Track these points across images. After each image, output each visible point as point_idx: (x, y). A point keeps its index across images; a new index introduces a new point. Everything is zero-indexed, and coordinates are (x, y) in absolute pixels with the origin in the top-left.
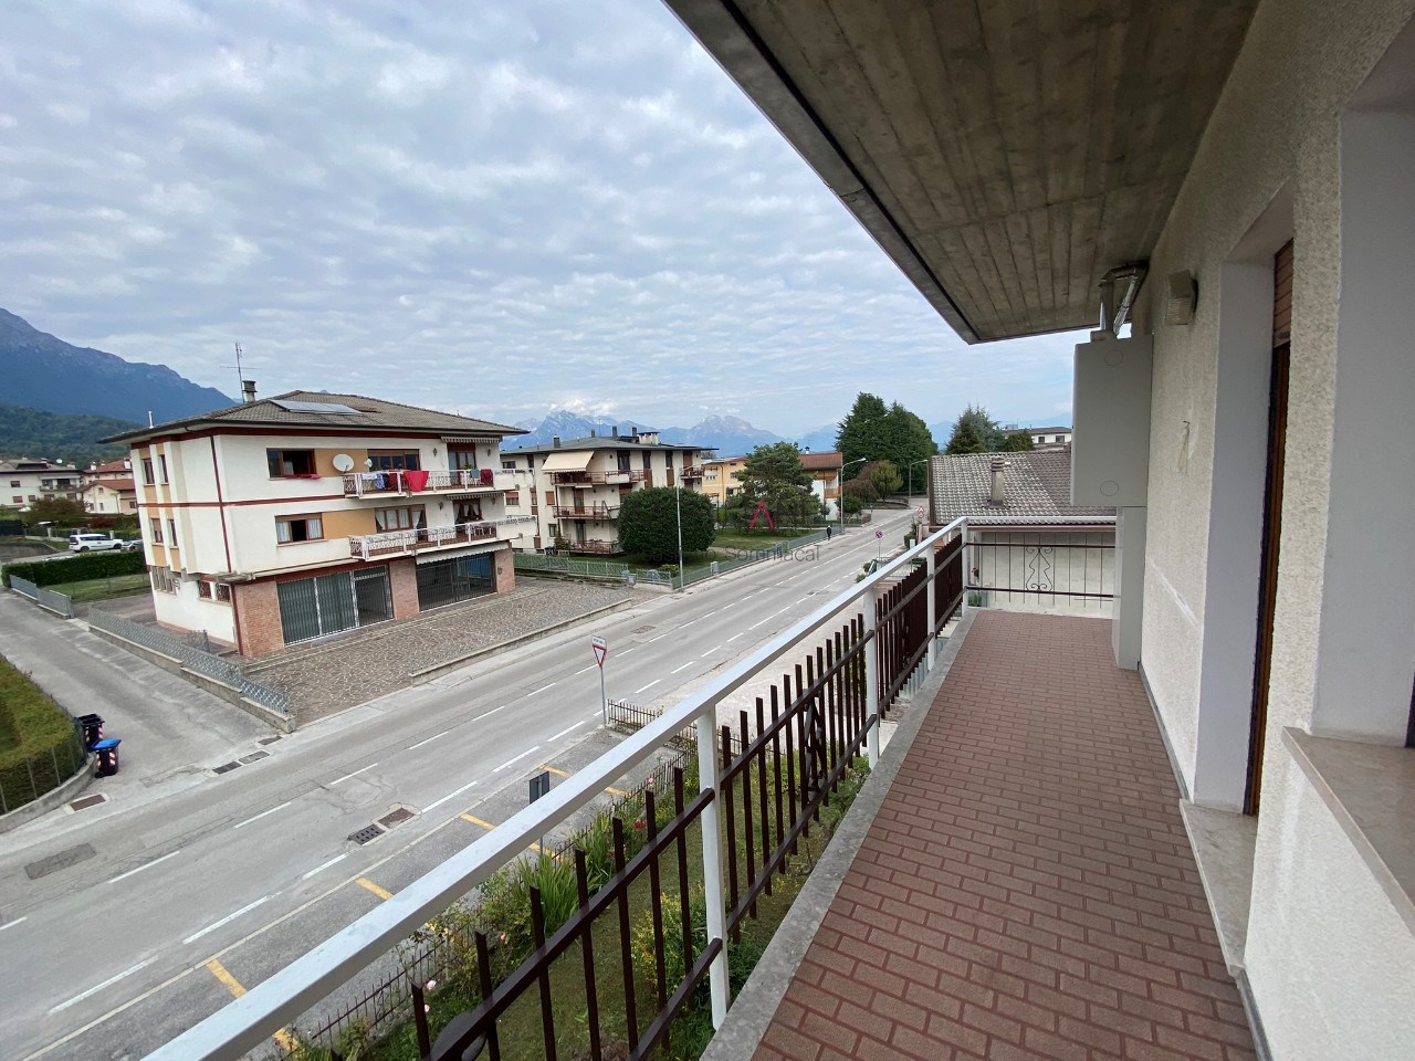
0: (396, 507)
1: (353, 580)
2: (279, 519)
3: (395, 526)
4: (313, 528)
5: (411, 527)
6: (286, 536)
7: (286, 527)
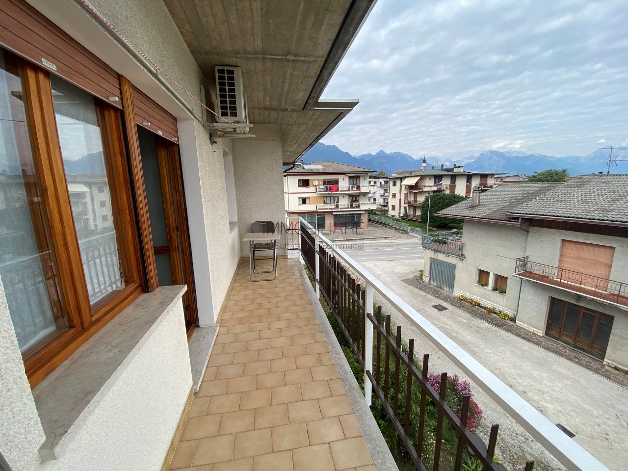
0: (330, 196)
1: (316, 216)
2: (299, 198)
3: (329, 202)
4: (307, 202)
5: (334, 203)
6: (301, 202)
7: (301, 200)
